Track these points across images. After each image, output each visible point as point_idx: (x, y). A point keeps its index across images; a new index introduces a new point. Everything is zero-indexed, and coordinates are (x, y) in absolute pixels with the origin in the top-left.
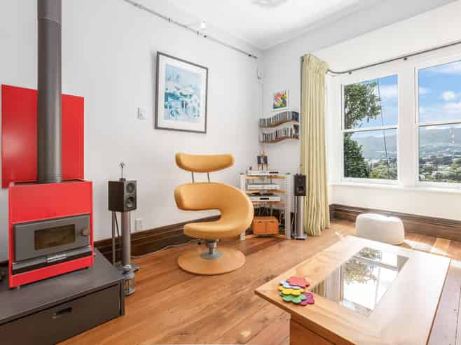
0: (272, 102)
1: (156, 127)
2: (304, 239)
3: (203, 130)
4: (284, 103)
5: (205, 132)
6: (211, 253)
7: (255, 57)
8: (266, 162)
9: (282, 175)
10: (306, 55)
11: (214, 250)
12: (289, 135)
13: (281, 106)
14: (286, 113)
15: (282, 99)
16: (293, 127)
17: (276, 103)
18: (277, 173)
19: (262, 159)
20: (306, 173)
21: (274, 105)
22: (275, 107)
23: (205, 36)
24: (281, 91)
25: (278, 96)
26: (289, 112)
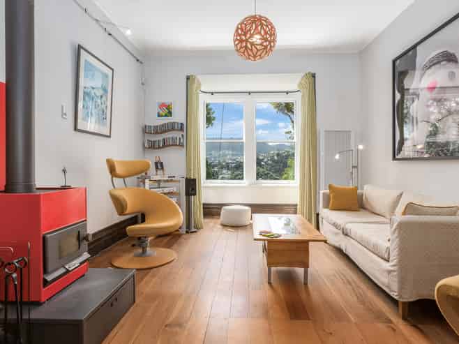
0: (156, 110)
1: (76, 129)
2: (195, 232)
3: (109, 134)
4: (170, 114)
5: (109, 137)
6: (144, 251)
7: (141, 63)
8: (162, 168)
9: (178, 179)
10: (192, 76)
11: (148, 249)
12: (178, 143)
13: (166, 116)
14: (174, 123)
15: (167, 110)
16: (181, 136)
17: (161, 112)
18: (174, 177)
19: (159, 165)
20: (196, 177)
21: (158, 113)
22: (159, 115)
23: (110, 34)
24: (167, 101)
25: (162, 106)
26: (178, 123)
